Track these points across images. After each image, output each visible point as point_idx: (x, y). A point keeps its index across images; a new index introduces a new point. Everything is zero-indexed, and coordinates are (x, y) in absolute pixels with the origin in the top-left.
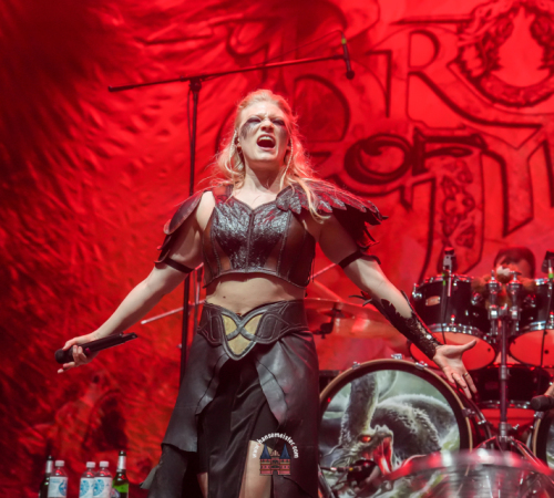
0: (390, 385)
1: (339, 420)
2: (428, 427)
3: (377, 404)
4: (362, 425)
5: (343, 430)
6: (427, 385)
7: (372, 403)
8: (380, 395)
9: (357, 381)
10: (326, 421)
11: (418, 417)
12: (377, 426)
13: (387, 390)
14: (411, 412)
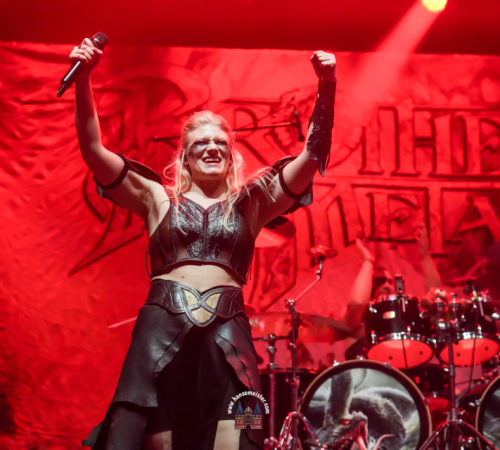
0: (363, 380)
1: (323, 407)
2: (395, 413)
3: (353, 395)
4: (342, 411)
5: (327, 415)
6: (392, 380)
7: (349, 394)
8: (356, 387)
9: (336, 377)
10: (312, 409)
11: (386, 405)
12: (354, 412)
13: (360, 384)
14: (381, 401)
